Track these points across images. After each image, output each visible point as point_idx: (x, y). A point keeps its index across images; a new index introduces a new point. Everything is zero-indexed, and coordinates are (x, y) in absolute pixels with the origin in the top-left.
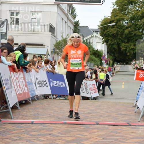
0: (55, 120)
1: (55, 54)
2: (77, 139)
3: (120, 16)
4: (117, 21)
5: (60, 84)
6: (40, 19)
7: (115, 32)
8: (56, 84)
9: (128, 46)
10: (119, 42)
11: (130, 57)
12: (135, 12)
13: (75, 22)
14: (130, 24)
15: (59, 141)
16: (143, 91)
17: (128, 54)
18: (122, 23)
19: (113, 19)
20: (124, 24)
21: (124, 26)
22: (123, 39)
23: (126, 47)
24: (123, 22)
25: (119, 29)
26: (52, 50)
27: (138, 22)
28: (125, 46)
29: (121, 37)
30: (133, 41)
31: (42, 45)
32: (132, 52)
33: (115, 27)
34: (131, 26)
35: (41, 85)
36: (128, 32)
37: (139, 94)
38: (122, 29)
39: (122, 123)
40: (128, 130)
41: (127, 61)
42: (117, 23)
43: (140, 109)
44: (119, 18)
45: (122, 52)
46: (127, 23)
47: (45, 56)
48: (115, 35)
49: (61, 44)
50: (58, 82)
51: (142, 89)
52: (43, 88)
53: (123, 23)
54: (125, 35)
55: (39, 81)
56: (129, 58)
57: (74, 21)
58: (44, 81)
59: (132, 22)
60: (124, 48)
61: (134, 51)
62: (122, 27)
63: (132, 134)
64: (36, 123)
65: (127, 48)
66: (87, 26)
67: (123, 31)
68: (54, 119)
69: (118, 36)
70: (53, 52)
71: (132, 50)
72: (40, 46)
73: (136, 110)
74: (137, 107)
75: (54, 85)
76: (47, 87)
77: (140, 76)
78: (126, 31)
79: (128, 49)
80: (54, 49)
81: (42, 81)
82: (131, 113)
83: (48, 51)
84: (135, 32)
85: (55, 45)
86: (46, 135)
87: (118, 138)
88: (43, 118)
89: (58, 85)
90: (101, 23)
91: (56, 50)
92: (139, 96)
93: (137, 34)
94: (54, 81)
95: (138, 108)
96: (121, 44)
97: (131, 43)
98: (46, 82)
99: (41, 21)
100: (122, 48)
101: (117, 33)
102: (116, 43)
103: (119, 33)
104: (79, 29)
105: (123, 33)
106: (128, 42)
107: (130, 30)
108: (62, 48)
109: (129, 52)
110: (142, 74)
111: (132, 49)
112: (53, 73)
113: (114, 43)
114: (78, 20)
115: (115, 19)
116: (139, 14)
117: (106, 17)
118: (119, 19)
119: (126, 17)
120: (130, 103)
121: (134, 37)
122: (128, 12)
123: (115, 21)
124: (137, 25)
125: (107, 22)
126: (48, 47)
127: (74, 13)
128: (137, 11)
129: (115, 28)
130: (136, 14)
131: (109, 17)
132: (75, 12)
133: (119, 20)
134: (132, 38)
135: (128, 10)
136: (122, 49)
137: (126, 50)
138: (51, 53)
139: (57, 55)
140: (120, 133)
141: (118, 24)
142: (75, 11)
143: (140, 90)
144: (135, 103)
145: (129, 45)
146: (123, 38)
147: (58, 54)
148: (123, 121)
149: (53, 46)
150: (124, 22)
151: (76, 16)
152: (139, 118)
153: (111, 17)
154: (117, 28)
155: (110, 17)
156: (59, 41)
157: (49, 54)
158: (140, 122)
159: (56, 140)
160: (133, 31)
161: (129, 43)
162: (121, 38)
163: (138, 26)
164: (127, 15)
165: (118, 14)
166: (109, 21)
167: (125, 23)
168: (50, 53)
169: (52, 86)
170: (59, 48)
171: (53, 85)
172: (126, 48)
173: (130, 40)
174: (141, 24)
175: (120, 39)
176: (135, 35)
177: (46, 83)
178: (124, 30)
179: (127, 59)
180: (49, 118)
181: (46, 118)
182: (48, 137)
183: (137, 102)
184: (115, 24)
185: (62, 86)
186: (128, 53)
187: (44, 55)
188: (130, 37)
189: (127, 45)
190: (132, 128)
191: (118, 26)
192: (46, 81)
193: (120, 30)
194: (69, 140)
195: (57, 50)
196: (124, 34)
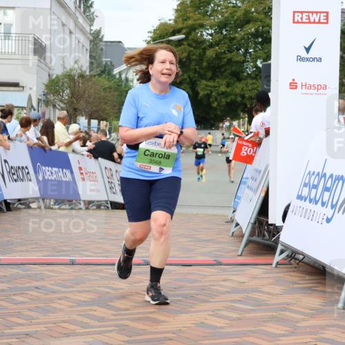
0: (49, 256)
1: (47, 106)
2: (99, 297)
3: (195, 18)
4: (188, 30)
5: (61, 174)
6: (12, 25)
7: (185, 55)
8: (52, 173)
9: (215, 87)
10: (195, 79)
11: (219, 113)
12: (229, 9)
13: (93, 33)
14: (218, 37)
15: (59, 301)
16: (248, 187)
17: (215, 105)
18: (199, 35)
19: (180, 26)
20: (205, 37)
21: (204, 41)
22: (202, 72)
23: (209, 88)
24: (202, 32)
25: (194, 48)
26: (40, 98)
27: (236, 32)
28: (207, 86)
29: (198, 65)
30: (225, 74)
31: (16, 85)
32: (223, 100)
33: (185, 43)
34: (220, 40)
35: (15, 177)
36: (214, 56)
37: (238, 194)
38: (200, 48)
39: (200, 258)
40: (216, 275)
41: (212, 122)
42: (188, 34)
43: (241, 228)
44: (194, 23)
45: (201, 100)
46: (211, 35)
47: (25, 111)
48: (185, 62)
49: (61, 84)
50: (56, 169)
51: (245, 183)
52: (19, 183)
53: (202, 35)
54: (208, 61)
55: (12, 167)
56: (216, 116)
57: (91, 30)
58: (23, 168)
59: (222, 33)
60: (206, 92)
61: (227, 97)
62: (199, 43)
63: (223, 283)
64: (6, 262)
65: (212, 92)
66: (120, 42)
67: (202, 53)
68: (46, 253)
69: (190, 63)
70: (44, 101)
71: (222, 96)
72: (12, 88)
73: (233, 229)
74: (234, 224)
75: (46, 177)
76: (30, 180)
77: (243, 152)
78: (210, 53)
79: (213, 94)
80: (44, 95)
81: (19, 167)
82: (222, 238)
83: (30, 99)
84: (229, 56)
85: (46, 86)
86: (29, 289)
87: (192, 292)
88: (22, 251)
89: (55, 176)
90: (151, 35)
91: (48, 97)
92: (239, 198)
93: (233, 60)
94: (47, 168)
95: (237, 225)
96: (198, 83)
97: (220, 80)
98: (27, 171)
99: (13, 30)
100: (199, 91)
101: (188, 58)
102: (188, 80)
103: (194, 57)
104: (102, 49)
105: (201, 57)
106: (212, 78)
107: (219, 51)
108: (63, 92)
109: (216, 99)
110: (247, 148)
111: (223, 93)
112: (45, 150)
113: (183, 80)
114: (101, 28)
115: (185, 25)
116: (238, 14)
117: (163, 21)
118: (194, 25)
119: (208, 22)
120: (219, 216)
121: (228, 67)
122: (213, 11)
123: (184, 31)
124: (233, 39)
125: (166, 32)
126: (31, 89)
127: (90, 11)
128: (234, 7)
129: (185, 46)
130: (231, 14)
131: (169, 22)
132: (92, 10)
133: (193, 29)
134: (223, 70)
135: (212, 5)
136: (202, 93)
137: (209, 96)
138: (39, 103)
139: (52, 108)
140: (196, 281)
141: (191, 37)
142: (91, 6)
143: (242, 186)
144: (231, 215)
145: (216, 84)
146: (203, 69)
147: (54, 106)
148: (203, 254)
149: (43, 87)
150: (204, 33)
151: (94, 19)
152: (239, 247)
153: (176, 21)
154: (190, 45)
155: (172, 22)
156: (57, 77)
157: (32, 107)
158: (241, 255)
159: (52, 301)
160: (225, 53)
161: (217, 80)
162: (198, 70)
163: (235, 41)
164: (210, 16)
165: (191, 15)
166: (171, 31)
167: (207, 34)
168: (35, 104)
169: (41, 178)
170: (56, 93)
171: (44, 177)
172: (209, 92)
173: (218, 74)
174: (243, 38)
175: (195, 69)
176: (230, 61)
177: (28, 173)
178: (204, 49)
179: (213, 116)
180: (36, 251)
181: (27, 251)
182: (34, 293)
183: (234, 211)
184: (183, 36)
185: (64, 179)
186: (213, 102)
187: (23, 108)
188: (219, 67)
189: (211, 83)
190: (225, 270)
191: (191, 42)
192: (27, 168)
193: (195, 51)
194: (83, 299)
195: (51, 97)
196: (205, 59)
